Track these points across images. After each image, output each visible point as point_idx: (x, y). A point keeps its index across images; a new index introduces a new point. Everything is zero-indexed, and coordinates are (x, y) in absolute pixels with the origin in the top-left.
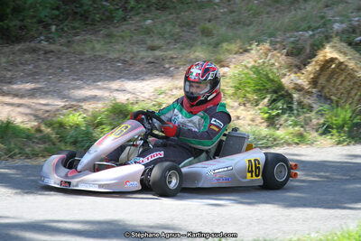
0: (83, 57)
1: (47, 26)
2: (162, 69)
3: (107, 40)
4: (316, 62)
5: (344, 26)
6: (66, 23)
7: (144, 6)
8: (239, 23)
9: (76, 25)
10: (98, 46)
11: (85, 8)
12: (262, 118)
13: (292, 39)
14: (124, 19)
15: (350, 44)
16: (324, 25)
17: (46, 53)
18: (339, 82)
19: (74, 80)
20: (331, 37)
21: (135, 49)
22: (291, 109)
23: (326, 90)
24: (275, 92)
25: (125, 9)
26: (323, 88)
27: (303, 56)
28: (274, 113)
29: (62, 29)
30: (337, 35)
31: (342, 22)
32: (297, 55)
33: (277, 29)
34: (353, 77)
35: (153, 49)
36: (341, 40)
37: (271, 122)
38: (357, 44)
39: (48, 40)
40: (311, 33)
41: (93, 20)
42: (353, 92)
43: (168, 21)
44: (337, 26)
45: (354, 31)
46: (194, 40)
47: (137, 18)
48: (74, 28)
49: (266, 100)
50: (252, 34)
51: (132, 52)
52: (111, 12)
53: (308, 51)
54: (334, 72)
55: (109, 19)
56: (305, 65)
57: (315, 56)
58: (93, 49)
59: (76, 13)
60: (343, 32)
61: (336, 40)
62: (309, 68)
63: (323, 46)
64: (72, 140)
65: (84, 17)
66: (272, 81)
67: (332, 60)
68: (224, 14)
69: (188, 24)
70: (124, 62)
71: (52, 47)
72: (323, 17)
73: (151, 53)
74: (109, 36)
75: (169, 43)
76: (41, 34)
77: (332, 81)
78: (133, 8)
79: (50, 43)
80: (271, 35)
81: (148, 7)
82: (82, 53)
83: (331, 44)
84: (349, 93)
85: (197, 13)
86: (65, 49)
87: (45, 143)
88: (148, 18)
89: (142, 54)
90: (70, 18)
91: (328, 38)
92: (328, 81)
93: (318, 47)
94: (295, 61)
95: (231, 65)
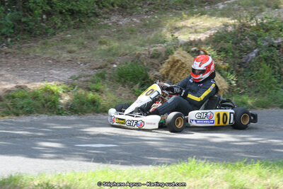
0: (28, 56)
1: (7, 37)
2: (75, 64)
3: (43, 46)
4: (168, 62)
6: (19, 36)
7: (66, 26)
9: (25, 37)
10: (38, 50)
11: (31, 27)
13: (154, 48)
14: (54, 34)
15: (189, 52)
16: (173, 40)
17: (6, 53)
18: (181, 74)
19: (22, 70)
20: (178, 48)
21: (59, 52)
23: (174, 79)
24: (143, 80)
25: (55, 28)
26: (172, 78)
27: (160, 59)
29: (16, 39)
30: (181, 46)
32: (157, 58)
33: (145, 42)
35: (70, 52)
36: (183, 50)
38: (193, 52)
39: (7, 45)
40: (165, 45)
41: (35, 34)
43: (80, 36)
44: (181, 41)
45: (191, 44)
46: (96, 48)
47: (62, 34)
48: (23, 39)
49: (138, 85)
50: (130, 45)
51: (58, 54)
52: (46, 30)
53: (164, 55)
54: (178, 69)
55: (44, 34)
56: (161, 64)
57: (168, 58)
58: (34, 51)
59: (25, 30)
60: (185, 45)
61: (180, 49)
62: (164, 66)
63: (173, 53)
64: (20, 106)
65: (30, 32)
66: (141, 73)
67: (178, 61)
68: (114, 32)
69: (92, 38)
70: (53, 60)
71: (10, 50)
72: (172, 36)
73: (69, 55)
74: (44, 44)
75: (80, 49)
76: (3, 42)
78: (59, 28)
79: (9, 48)
80: (142, 46)
81: (69, 27)
82: (28, 54)
83: (178, 52)
85: (98, 31)
86: (18, 51)
87: (4, 108)
88: (68, 34)
89: (65, 55)
90: (21, 33)
91: (176, 48)
92: (175, 74)
93: (169, 53)
94: (156, 61)
95: (118, 63)
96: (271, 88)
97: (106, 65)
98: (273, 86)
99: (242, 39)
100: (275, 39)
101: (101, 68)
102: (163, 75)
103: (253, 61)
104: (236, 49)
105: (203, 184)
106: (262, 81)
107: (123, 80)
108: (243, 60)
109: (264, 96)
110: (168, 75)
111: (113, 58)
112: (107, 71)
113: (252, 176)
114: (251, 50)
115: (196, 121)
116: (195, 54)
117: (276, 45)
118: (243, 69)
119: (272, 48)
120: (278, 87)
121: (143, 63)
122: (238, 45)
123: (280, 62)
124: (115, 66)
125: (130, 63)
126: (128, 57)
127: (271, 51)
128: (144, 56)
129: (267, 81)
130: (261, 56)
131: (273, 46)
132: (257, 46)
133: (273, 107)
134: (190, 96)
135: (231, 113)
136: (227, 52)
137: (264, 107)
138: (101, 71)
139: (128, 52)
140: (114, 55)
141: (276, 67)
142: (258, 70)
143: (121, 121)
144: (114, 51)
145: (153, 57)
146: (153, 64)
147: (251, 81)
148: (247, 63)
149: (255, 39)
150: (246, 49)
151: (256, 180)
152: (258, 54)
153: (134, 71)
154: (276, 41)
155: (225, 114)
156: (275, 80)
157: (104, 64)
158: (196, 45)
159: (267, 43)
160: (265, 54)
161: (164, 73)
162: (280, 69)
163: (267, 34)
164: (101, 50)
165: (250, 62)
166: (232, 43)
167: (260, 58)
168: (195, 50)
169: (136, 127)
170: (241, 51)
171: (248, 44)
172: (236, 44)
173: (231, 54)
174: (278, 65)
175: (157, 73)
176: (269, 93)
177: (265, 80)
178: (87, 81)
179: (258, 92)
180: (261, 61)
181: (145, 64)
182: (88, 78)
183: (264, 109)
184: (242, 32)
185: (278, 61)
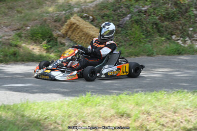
4: (67, 25)
5: (78, 9)
8: (33, 8)
12: (44, 49)
13: (56, 15)
15: (81, 17)
16: (70, 8)
18: (77, 33)
20: (73, 14)
22: (56, 45)
24: (50, 37)
26: (70, 36)
27: (61, 22)
28: (49, 46)
30: (76, 13)
31: (78, 8)
32: (58, 22)
34: (83, 31)
36: (78, 16)
37: (48, 50)
38: (84, 17)
40: (64, 12)
42: (83, 38)
43: (2, 7)
44: (76, 10)
45: (83, 12)
46: (14, 15)
49: (45, 41)
53: (63, 19)
54: (74, 29)
56: (62, 26)
57: (66, 22)
60: (79, 12)
61: (75, 15)
62: (64, 27)
63: (70, 18)
66: (48, 33)
67: (74, 24)
68: (26, 4)
69: (11, 8)
72: (69, 6)
75: (3, 16)
77: (74, 33)
83: (73, 17)
84: (81, 38)
85: (15, 3)
91: (72, 14)
92: (72, 33)
93: (67, 18)
94: (58, 24)
95: (30, 26)
96: (141, 42)
97: (22, 27)
98: (142, 40)
99: (119, 8)
100: (143, 7)
101: (18, 29)
102: (64, 34)
103: (127, 23)
104: (115, 15)
105: (96, 111)
106: (134, 37)
107: (34, 38)
108: (121, 22)
109: (135, 48)
110: (67, 34)
111: (26, 23)
112: (23, 32)
113: (131, 104)
114: (125, 15)
116: (85, 19)
117: (143, 11)
118: (120, 29)
119: (141, 13)
120: (146, 41)
121: (48, 26)
122: (116, 12)
123: (147, 24)
124: (29, 28)
125: (39, 26)
126: (37, 21)
127: (140, 15)
128: (49, 21)
129: (138, 37)
130: (133, 19)
131: (141, 12)
132: (130, 12)
133: (142, 55)
136: (108, 17)
137: (136, 56)
138: (18, 32)
139: (37, 18)
140: (27, 20)
141: (144, 27)
142: (131, 29)
144: (27, 17)
145: (55, 21)
146: (56, 26)
147: (126, 37)
148: (124, 24)
149: (128, 7)
150: (122, 14)
151: (134, 107)
152: (131, 18)
153: (43, 32)
154: (143, 9)
156: (144, 36)
157: (21, 27)
158: (87, 12)
159: (137, 10)
160: (135, 18)
161: (64, 32)
162: (147, 28)
163: (137, 3)
164: (18, 17)
165: (125, 24)
166: (113, 10)
167: (132, 21)
168: (86, 16)
170: (119, 16)
171: (124, 11)
172: (115, 11)
173: (112, 18)
174: (145, 26)
175: (59, 33)
176: (139, 46)
177: (136, 36)
178: (9, 39)
179: (131, 45)
180: (133, 23)
181: (50, 26)
182: (10, 37)
183: (137, 57)
184: (119, 2)
185: (145, 22)
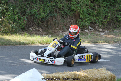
115: (78, 60)
134: (72, 46)
135: (92, 55)
143: (43, 60)
155: (90, 56)
169: (51, 63)
